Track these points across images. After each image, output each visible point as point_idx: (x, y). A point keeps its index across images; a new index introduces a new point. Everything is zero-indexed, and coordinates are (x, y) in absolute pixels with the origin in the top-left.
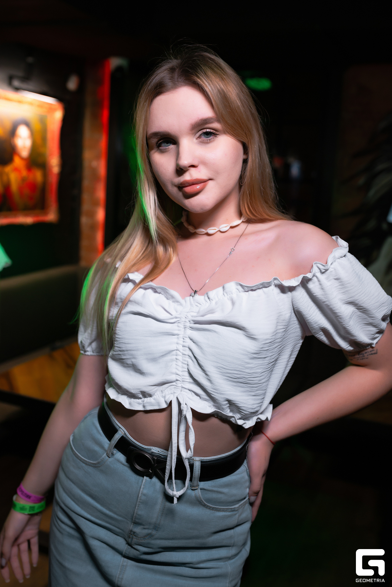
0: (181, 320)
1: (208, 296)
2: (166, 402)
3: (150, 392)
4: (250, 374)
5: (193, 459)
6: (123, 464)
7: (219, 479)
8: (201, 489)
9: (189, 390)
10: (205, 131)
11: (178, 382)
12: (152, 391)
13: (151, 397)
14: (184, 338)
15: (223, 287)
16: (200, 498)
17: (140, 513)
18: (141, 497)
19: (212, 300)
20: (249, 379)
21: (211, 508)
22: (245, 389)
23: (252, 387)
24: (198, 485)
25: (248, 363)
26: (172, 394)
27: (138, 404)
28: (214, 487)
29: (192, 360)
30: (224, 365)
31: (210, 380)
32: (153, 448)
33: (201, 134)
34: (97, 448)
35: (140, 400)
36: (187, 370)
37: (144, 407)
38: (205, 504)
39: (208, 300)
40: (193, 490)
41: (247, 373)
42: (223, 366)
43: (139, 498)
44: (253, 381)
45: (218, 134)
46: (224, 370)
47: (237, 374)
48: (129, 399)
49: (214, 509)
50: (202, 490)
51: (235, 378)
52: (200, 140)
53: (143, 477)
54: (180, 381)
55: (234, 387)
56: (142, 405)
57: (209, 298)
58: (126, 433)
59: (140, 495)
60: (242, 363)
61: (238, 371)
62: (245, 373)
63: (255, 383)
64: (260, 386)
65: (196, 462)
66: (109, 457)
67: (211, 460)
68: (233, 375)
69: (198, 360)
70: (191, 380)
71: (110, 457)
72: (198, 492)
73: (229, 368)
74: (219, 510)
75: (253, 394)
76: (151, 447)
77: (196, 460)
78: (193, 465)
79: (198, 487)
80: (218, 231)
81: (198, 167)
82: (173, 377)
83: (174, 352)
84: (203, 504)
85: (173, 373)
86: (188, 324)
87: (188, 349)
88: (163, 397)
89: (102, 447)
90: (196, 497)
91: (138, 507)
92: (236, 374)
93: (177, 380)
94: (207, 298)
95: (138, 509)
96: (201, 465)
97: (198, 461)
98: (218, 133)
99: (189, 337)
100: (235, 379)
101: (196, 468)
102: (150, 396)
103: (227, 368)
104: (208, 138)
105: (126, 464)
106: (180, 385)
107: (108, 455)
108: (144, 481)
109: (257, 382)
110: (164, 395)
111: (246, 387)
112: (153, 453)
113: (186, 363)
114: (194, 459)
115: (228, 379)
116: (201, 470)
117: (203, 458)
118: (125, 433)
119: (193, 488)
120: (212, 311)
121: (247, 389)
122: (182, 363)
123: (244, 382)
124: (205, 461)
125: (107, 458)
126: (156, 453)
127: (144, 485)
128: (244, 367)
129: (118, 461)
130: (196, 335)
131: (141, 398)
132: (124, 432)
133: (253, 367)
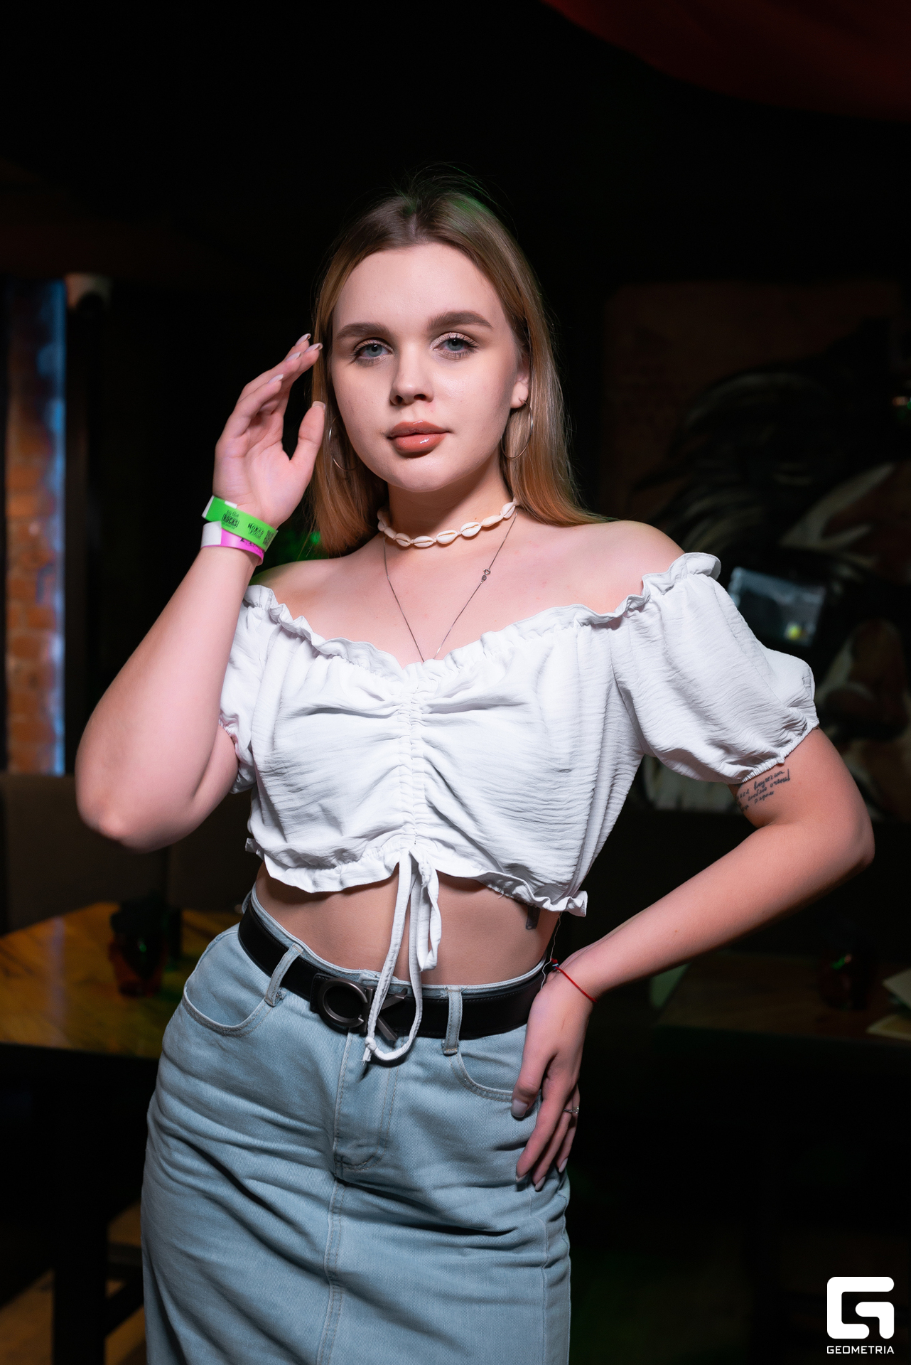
0: (402, 708)
1: (453, 659)
2: (387, 868)
3: (354, 850)
4: (547, 803)
5: (447, 989)
6: (303, 1016)
7: (497, 1035)
8: (463, 1055)
9: (432, 839)
10: (453, 335)
11: (408, 826)
12: (357, 849)
13: (357, 861)
14: (414, 741)
15: (482, 641)
16: (463, 1071)
17: (345, 1110)
18: (344, 1076)
19: (462, 666)
20: (545, 812)
21: (485, 1093)
22: (539, 834)
23: (553, 830)
24: (457, 1046)
25: (543, 780)
26: (397, 850)
27: (330, 878)
28: (490, 1050)
29: (434, 780)
30: (496, 785)
31: (471, 815)
32: (365, 971)
33: (444, 341)
34: (244, 995)
35: (332, 870)
36: (425, 801)
37: (341, 883)
38: (471, 1083)
39: (453, 666)
40: (447, 1055)
41: (540, 799)
42: (492, 786)
43: (341, 1079)
44: (553, 818)
45: (476, 347)
46: (496, 793)
47: (522, 802)
48: (310, 872)
49: (490, 1095)
50: (466, 1058)
51: (517, 809)
52: (442, 352)
53: (346, 1035)
54: (412, 824)
55: (517, 830)
56: (338, 880)
57: (455, 662)
58: (307, 950)
59: (342, 1074)
60: (529, 780)
61: (523, 795)
62: (535, 800)
63: (557, 822)
64: (568, 829)
65: (454, 993)
66: (273, 1007)
67: (481, 991)
68: (513, 803)
69: (445, 778)
70: (436, 819)
71: (274, 1005)
72: (457, 1061)
73: (505, 790)
74: (499, 1098)
75: (556, 845)
76: (360, 971)
77: (452, 991)
78: (448, 1000)
79: (458, 1049)
80: (459, 536)
81: (433, 401)
82: (397, 818)
83: (395, 771)
84: (468, 1083)
85: (397, 810)
86: (419, 715)
87: (424, 761)
88: (380, 859)
89: (255, 990)
90: (454, 1069)
91: (341, 1098)
92: (518, 801)
93: (406, 822)
94: (450, 662)
95: (341, 1103)
96: (463, 1000)
97: (456, 991)
98: (476, 345)
99: (423, 738)
100: (518, 811)
101: (455, 1005)
102: (354, 858)
103: (502, 790)
104: (455, 350)
105: (310, 1014)
106: (412, 832)
107: (269, 1002)
108: (348, 1044)
109: (561, 820)
110: (381, 855)
111: (540, 829)
112: (365, 982)
113: (423, 787)
114: (449, 988)
115: (505, 813)
116: (463, 1009)
117: (465, 987)
118: (304, 950)
119: (449, 1051)
120: (464, 686)
121: (543, 835)
122: (414, 788)
123: (536, 820)
124: (469, 992)
125: (268, 1008)
126: (371, 980)
127: (348, 1052)
128: (534, 787)
129: (292, 1010)
130: (436, 733)
131: (333, 866)
132: (303, 948)
133: (552, 787)
